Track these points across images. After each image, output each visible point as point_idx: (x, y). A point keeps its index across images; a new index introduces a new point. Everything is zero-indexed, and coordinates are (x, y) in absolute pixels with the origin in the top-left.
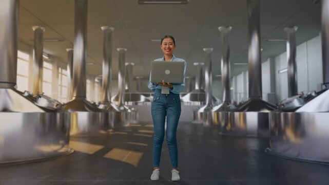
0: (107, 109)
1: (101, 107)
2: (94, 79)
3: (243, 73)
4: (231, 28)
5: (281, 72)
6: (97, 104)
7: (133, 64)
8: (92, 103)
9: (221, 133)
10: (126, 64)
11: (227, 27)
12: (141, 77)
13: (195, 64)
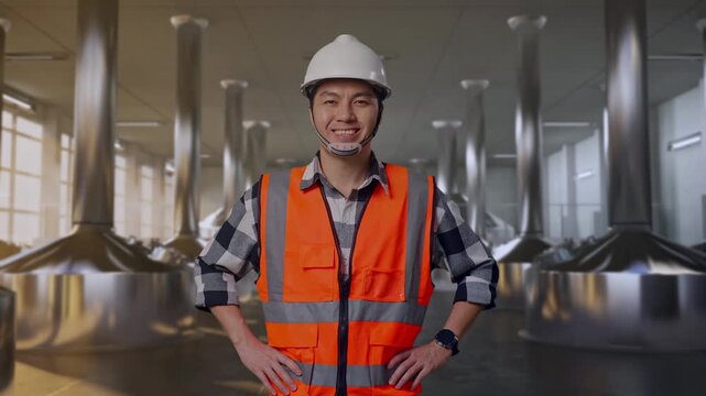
0: (178, 262)
1: (159, 255)
2: (163, 166)
3: (565, 148)
4: (543, 20)
5: (676, 146)
6: (146, 244)
7: (266, 124)
8: (132, 242)
9: (523, 334)
10: (248, 124)
11: (535, 17)
12: (291, 161)
13: (437, 124)
